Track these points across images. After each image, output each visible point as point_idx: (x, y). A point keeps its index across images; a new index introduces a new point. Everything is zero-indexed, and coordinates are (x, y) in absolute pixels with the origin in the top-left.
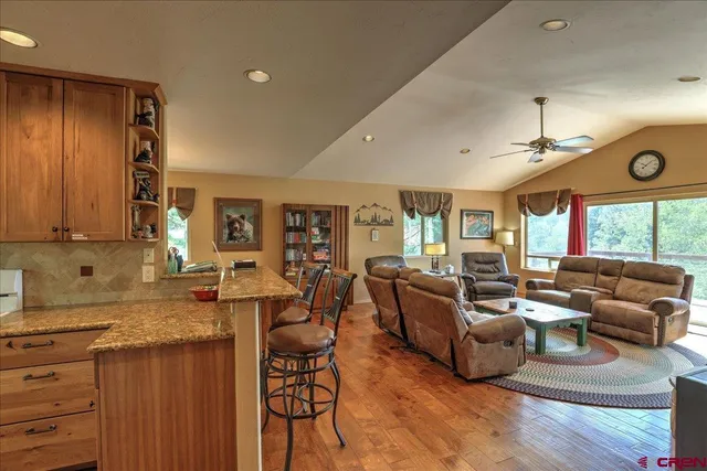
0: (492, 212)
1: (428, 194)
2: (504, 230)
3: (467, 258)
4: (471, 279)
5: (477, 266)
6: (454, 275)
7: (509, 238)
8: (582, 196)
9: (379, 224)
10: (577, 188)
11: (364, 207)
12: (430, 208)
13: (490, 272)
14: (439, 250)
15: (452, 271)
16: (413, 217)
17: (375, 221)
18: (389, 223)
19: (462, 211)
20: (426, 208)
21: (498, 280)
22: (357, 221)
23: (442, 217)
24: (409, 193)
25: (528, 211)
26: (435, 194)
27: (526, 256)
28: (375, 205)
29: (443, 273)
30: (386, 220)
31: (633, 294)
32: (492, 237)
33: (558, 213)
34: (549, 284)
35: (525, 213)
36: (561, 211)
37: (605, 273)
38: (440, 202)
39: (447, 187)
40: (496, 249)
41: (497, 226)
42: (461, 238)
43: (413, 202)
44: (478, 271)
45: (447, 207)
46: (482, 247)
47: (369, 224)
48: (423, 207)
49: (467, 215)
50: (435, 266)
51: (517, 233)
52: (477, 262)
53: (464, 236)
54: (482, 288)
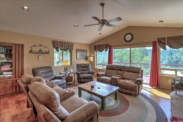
0: (87, 50)
1: (64, 43)
2: (90, 56)
3: (78, 65)
4: (79, 74)
5: (82, 69)
6: (72, 73)
7: (92, 59)
8: (112, 46)
9: (42, 53)
10: (110, 44)
11: (34, 46)
12: (65, 48)
13: (85, 70)
14: (68, 64)
15: (72, 71)
16: (58, 51)
17: (40, 52)
18: (47, 53)
19: (77, 50)
20: (63, 48)
21: (88, 73)
22: (31, 52)
23: (70, 51)
24: (56, 42)
25: (97, 50)
26: (67, 43)
27: (96, 64)
28: (40, 45)
29: (69, 72)
30: (46, 52)
31: (128, 77)
32: (86, 59)
33: (105, 51)
34: (104, 74)
35: (96, 51)
36: (106, 50)
37: (120, 70)
38: (69, 46)
39: (72, 41)
40: (88, 62)
41: (88, 55)
42: (77, 59)
43: (58, 45)
44: (82, 70)
45: (72, 48)
46: (83, 62)
47: (37, 53)
48: (62, 47)
49: (79, 51)
50: (66, 69)
51: (94, 57)
52: (81, 67)
53: (78, 58)
54: (82, 77)
